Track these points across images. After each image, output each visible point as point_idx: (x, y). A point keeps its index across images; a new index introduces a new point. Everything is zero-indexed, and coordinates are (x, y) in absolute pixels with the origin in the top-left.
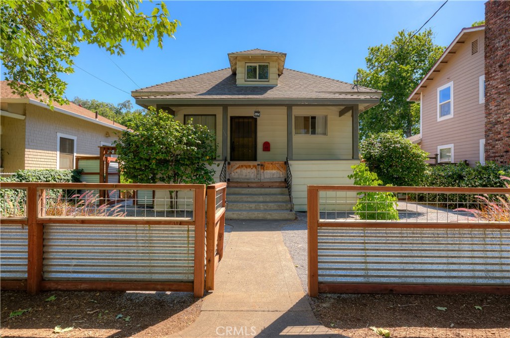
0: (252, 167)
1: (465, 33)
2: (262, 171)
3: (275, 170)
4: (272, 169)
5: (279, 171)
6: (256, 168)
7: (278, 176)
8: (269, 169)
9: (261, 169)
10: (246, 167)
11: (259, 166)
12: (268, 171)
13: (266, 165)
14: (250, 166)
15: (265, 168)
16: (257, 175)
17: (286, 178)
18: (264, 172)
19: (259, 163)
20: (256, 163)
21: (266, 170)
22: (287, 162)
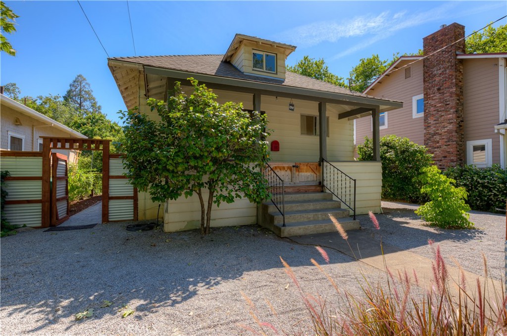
0: (286, 169)
1: (402, 60)
2: (297, 173)
3: (309, 172)
4: (307, 172)
5: (313, 174)
6: (291, 170)
7: (312, 179)
8: (303, 172)
9: (296, 171)
10: (280, 170)
11: (295, 168)
12: (303, 174)
13: (302, 167)
14: (284, 168)
15: (300, 170)
16: (292, 177)
17: (322, 181)
18: (299, 175)
19: (294, 164)
20: (291, 165)
21: (301, 172)
22: (322, 163)
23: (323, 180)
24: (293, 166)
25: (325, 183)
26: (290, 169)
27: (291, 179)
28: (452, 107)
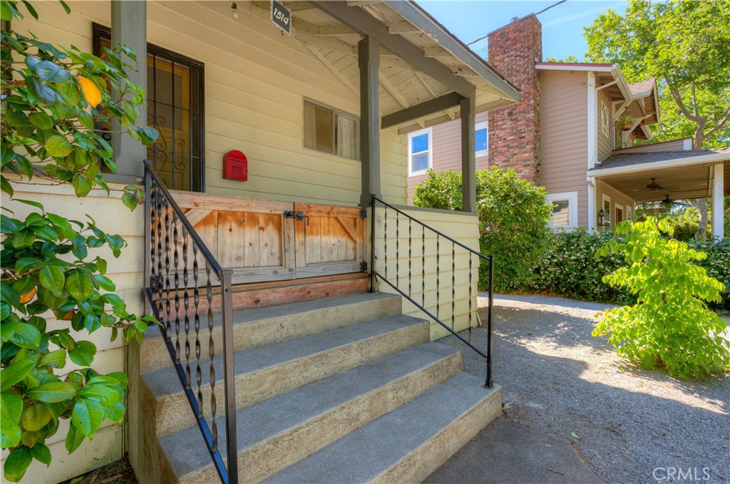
0: (262, 223)
2: (300, 238)
3: (334, 234)
4: (328, 233)
5: (344, 239)
6: (279, 228)
7: (342, 257)
8: (318, 233)
9: (297, 230)
10: (240, 223)
11: (291, 220)
12: (316, 239)
13: (313, 217)
14: (253, 219)
15: (308, 228)
16: (283, 251)
17: (368, 261)
18: (304, 244)
19: (290, 209)
20: (280, 209)
21: (312, 233)
22: (369, 210)
23: (373, 258)
24: (288, 215)
25: (379, 266)
26: (277, 222)
27: (281, 257)
28: (528, 142)
